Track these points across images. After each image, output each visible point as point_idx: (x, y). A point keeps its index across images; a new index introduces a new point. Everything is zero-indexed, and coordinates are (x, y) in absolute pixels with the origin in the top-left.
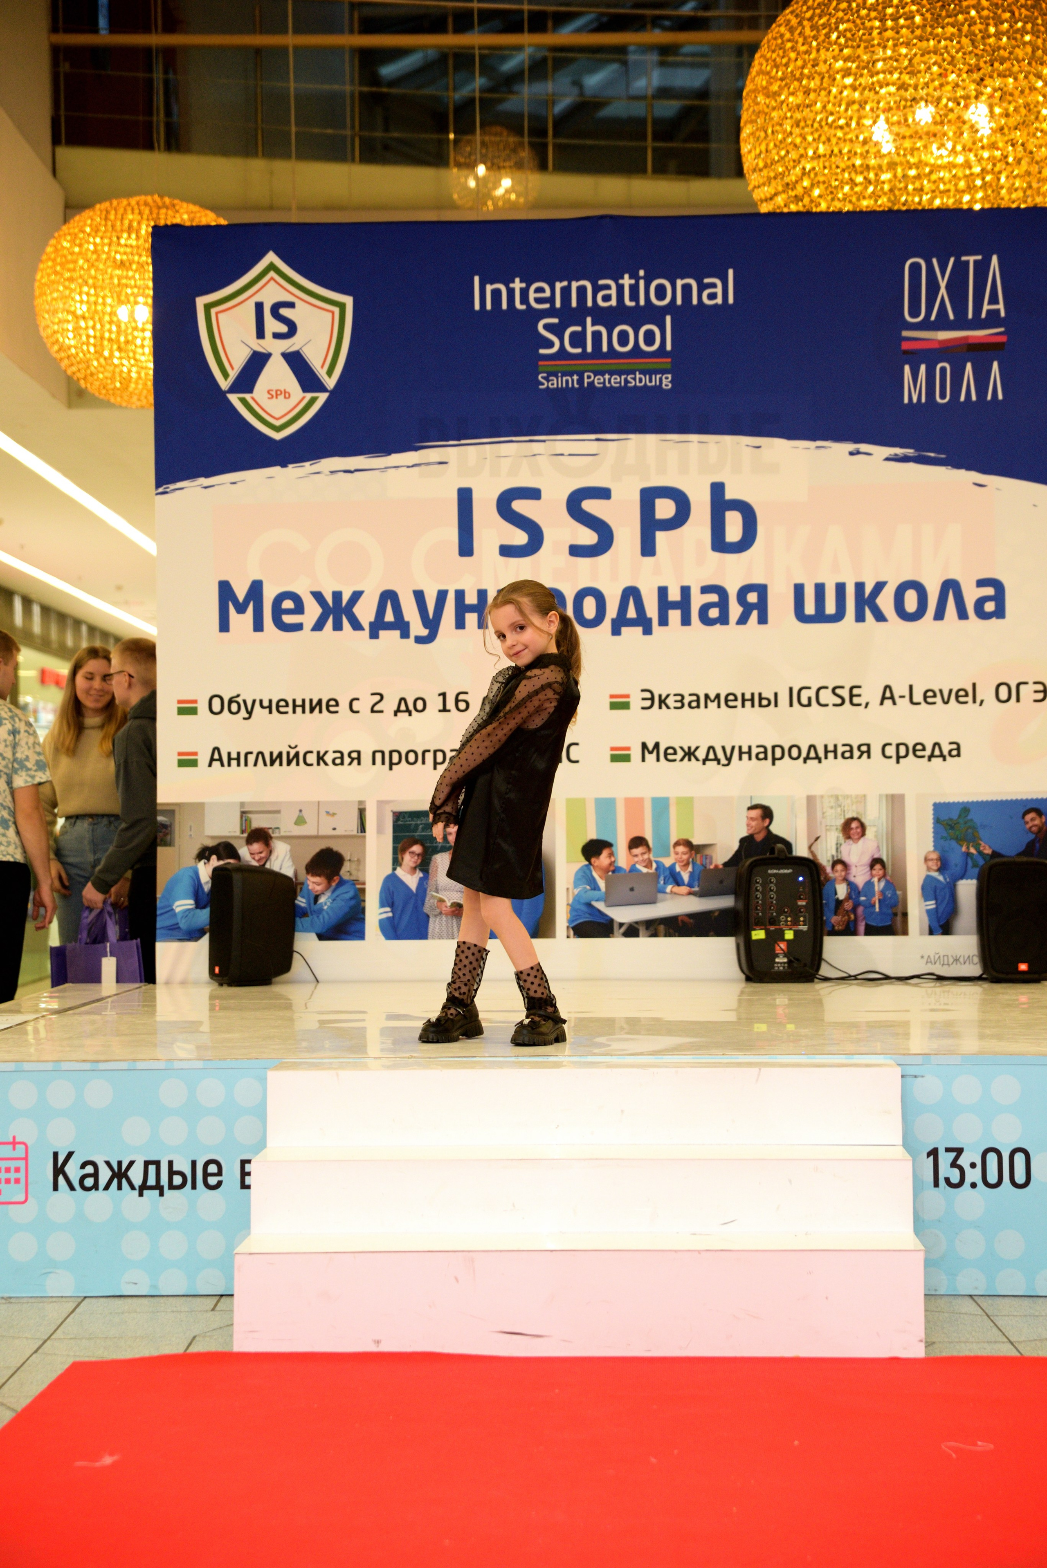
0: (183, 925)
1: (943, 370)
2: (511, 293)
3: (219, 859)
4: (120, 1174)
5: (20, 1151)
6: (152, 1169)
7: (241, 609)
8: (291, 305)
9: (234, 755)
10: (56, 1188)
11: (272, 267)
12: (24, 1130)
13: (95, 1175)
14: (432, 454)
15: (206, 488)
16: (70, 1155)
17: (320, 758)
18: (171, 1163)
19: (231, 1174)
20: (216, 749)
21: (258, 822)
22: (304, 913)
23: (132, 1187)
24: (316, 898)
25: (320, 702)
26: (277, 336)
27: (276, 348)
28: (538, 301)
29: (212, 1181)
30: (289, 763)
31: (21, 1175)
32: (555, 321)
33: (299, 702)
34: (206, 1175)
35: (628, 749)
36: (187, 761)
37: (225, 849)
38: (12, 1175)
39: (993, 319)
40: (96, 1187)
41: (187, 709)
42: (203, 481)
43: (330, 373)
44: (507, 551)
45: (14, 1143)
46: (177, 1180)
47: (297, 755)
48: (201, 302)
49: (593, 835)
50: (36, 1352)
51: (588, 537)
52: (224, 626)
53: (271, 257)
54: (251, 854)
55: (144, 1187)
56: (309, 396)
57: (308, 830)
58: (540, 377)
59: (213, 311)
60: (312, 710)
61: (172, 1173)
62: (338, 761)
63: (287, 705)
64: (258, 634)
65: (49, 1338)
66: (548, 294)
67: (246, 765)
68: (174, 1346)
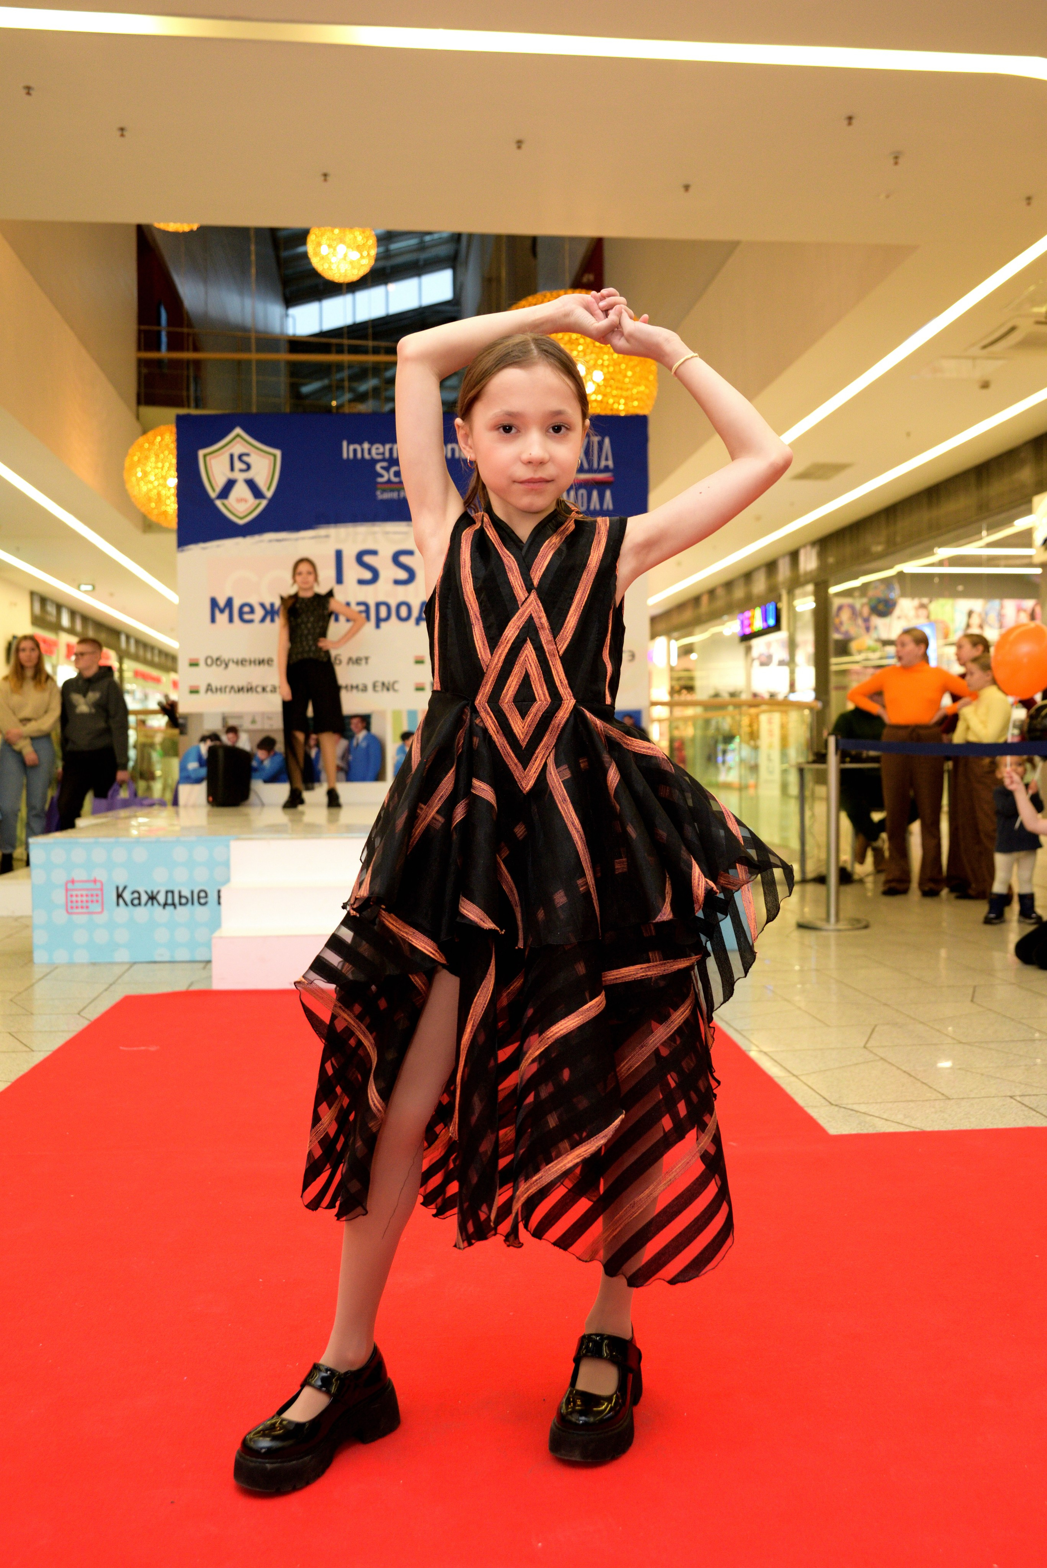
0: (193, 776)
1: (582, 494)
2: (363, 450)
3: (212, 740)
4: (152, 898)
5: (98, 886)
6: (170, 895)
7: (222, 611)
8: (247, 455)
9: (219, 687)
10: (118, 904)
11: (238, 436)
12: (100, 874)
13: (139, 898)
14: (322, 531)
15: (204, 549)
16: (125, 888)
17: (264, 689)
18: (180, 892)
19: (212, 897)
20: (209, 685)
21: (232, 722)
22: (256, 770)
23: (159, 904)
24: (261, 762)
25: (263, 661)
26: (241, 471)
27: (240, 477)
28: (378, 454)
29: (202, 901)
30: (248, 690)
31: (99, 898)
32: (385, 464)
33: (252, 659)
34: (199, 898)
35: (423, 684)
36: (194, 691)
37: (214, 737)
38: (95, 898)
39: (606, 469)
40: (140, 904)
41: (194, 664)
42: (202, 545)
43: (269, 489)
44: (361, 582)
45: (95, 881)
46: (184, 901)
47: (251, 688)
48: (201, 453)
49: (405, 728)
50: (106, 990)
51: (403, 575)
52: (213, 620)
53: (238, 431)
54: (229, 739)
55: (166, 904)
56: (257, 501)
57: (258, 726)
58: (378, 493)
59: (208, 458)
60: (260, 663)
61: (180, 897)
62: (273, 689)
63: (246, 661)
64: (231, 626)
65: (114, 983)
66: (381, 450)
67: (225, 692)
68: (181, 987)
